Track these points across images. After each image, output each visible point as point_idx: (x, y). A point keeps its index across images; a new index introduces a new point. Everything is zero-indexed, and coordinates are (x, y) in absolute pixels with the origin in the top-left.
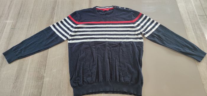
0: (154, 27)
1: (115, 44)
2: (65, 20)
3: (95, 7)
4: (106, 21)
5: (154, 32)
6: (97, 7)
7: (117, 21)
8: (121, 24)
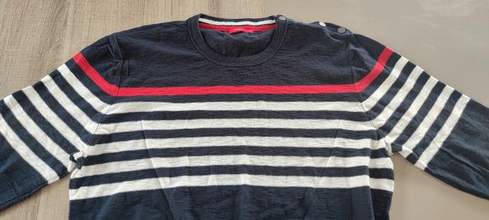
0: (445, 113)
1: (283, 206)
2: (56, 76)
3: (196, 18)
4: (239, 81)
5: (449, 138)
6: (203, 16)
7: (289, 83)
8: (306, 98)
